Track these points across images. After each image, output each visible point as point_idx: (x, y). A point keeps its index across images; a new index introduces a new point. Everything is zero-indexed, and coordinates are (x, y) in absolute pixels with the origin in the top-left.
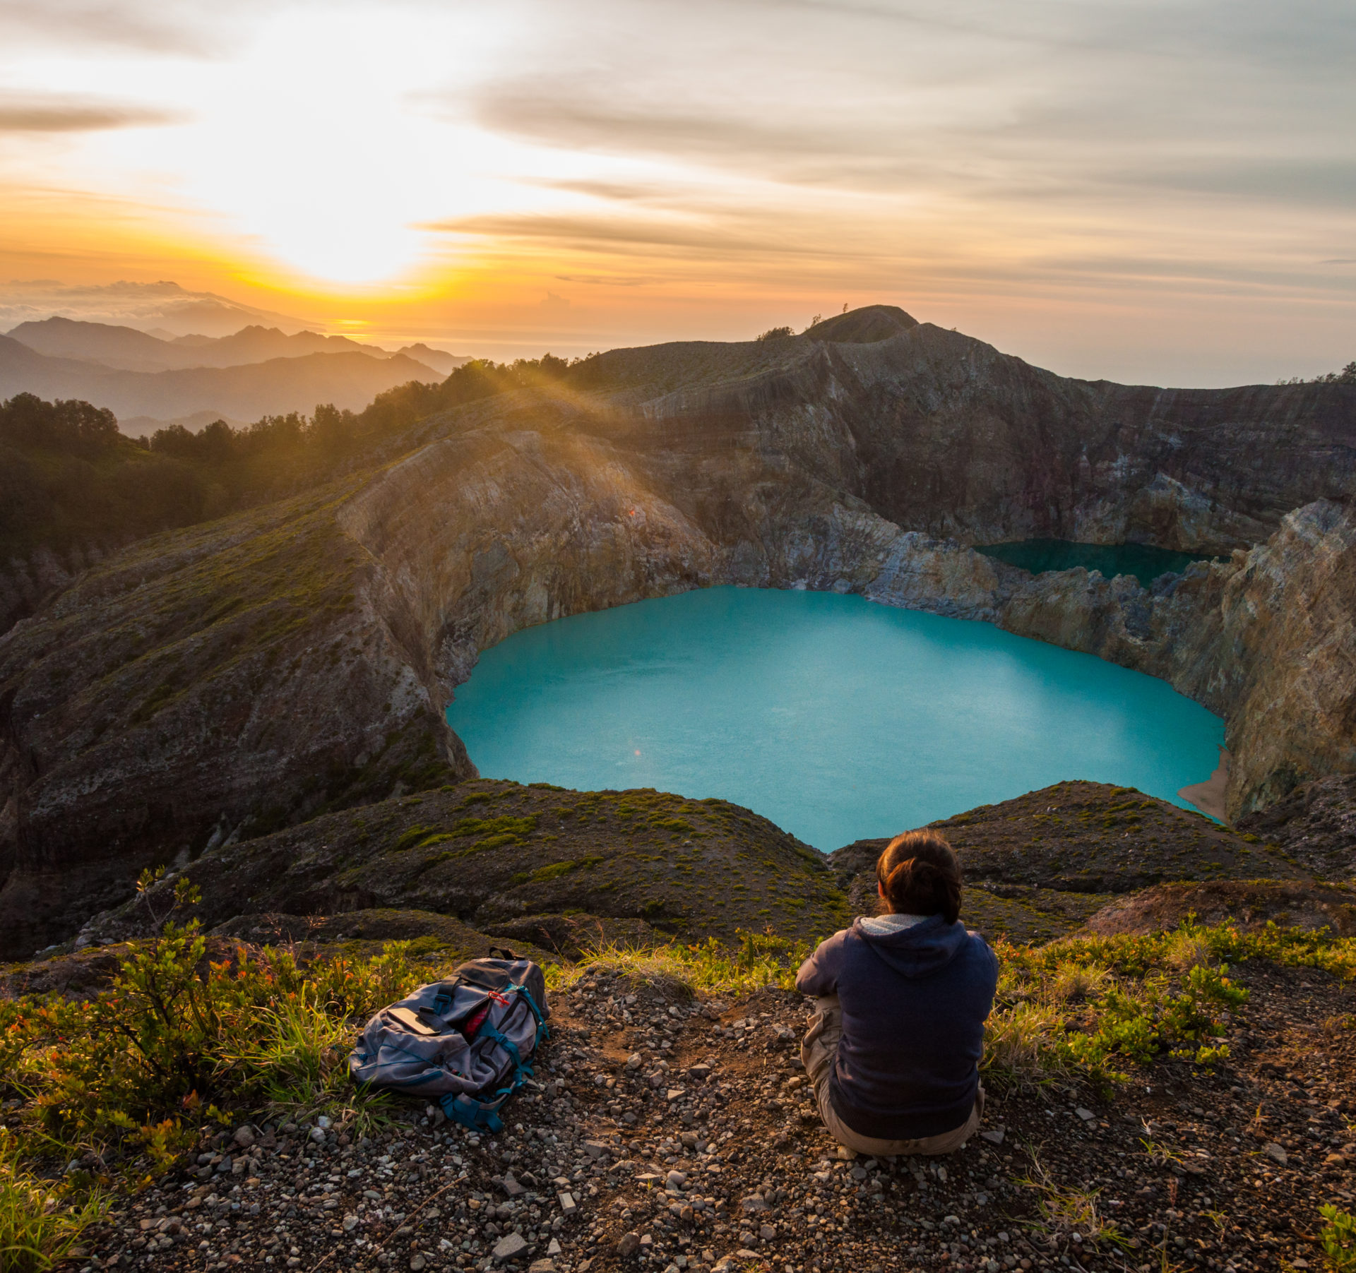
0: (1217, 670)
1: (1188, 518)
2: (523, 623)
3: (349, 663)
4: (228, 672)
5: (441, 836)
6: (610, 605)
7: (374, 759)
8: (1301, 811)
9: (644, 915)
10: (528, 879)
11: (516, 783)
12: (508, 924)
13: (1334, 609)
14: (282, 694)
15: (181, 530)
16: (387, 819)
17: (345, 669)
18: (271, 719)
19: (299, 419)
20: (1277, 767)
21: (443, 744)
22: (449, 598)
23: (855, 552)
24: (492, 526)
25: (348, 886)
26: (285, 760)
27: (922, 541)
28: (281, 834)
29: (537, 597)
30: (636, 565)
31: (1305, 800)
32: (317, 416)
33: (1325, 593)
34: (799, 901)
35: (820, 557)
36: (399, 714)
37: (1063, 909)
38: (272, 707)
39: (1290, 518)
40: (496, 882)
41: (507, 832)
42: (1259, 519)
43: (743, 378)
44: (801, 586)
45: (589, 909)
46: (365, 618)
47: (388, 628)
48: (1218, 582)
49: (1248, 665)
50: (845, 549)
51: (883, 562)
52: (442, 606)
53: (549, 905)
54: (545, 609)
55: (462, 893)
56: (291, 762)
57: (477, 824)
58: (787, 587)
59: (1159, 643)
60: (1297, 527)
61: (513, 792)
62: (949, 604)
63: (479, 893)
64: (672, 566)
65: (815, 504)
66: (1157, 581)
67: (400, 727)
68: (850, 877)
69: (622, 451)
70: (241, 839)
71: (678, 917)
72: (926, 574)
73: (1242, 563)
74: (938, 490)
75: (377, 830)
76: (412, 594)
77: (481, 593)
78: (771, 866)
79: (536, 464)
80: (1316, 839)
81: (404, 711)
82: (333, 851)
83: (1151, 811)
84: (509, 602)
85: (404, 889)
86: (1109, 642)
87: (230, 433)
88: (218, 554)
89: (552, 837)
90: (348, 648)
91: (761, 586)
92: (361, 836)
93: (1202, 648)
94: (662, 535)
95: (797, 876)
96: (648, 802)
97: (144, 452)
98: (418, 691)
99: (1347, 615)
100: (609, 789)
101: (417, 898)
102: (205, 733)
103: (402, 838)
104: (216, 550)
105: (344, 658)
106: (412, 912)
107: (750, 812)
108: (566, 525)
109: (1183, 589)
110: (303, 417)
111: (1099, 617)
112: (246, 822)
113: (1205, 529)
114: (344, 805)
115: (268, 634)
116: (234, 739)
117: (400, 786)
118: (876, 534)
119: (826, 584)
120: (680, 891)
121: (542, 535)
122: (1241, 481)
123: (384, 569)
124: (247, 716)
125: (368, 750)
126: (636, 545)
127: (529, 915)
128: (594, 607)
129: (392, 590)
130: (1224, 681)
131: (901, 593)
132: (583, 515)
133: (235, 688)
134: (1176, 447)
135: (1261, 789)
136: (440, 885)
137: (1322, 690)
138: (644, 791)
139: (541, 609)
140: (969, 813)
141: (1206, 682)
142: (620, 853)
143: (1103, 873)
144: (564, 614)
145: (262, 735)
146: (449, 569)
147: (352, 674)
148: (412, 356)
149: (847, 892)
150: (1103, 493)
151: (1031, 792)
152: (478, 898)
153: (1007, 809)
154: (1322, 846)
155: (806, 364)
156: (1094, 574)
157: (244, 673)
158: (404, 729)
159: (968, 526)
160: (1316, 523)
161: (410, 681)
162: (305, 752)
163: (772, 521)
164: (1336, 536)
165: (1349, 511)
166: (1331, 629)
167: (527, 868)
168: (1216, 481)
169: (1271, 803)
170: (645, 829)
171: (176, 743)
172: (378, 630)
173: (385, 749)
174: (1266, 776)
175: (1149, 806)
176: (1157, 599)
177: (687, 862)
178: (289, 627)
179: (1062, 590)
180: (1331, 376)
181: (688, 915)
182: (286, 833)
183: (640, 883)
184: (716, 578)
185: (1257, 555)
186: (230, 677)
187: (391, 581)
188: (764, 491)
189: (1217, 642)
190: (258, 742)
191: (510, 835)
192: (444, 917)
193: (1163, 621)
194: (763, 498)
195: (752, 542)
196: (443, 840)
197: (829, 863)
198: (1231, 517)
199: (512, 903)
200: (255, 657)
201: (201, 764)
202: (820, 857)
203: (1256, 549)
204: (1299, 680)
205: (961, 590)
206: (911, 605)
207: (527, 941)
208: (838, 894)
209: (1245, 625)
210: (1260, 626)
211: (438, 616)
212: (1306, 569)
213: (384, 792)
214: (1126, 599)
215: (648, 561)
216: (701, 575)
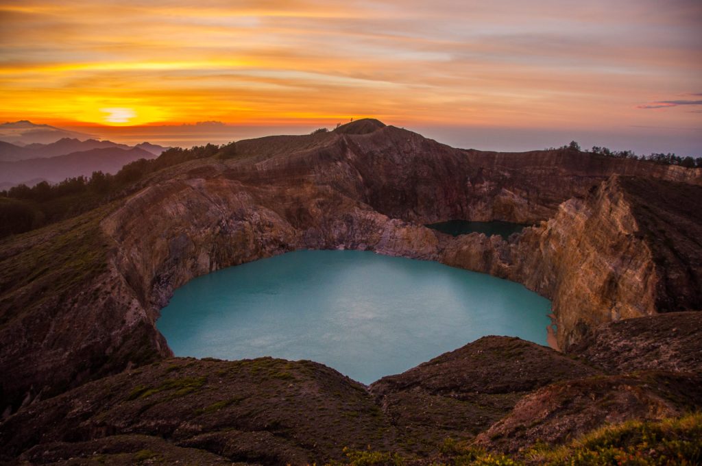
0: (543, 277)
1: (519, 208)
2: (197, 274)
3: (103, 299)
4: (39, 306)
5: (153, 391)
6: (243, 262)
7: (116, 349)
8: (593, 342)
9: (268, 429)
10: (202, 413)
11: (194, 359)
12: (192, 440)
13: (588, 246)
14: (67, 317)
15: (20, 235)
16: (122, 383)
17: (101, 302)
18: (61, 331)
19: (84, 178)
20: (577, 322)
21: (154, 339)
22: (157, 263)
23: (367, 230)
24: (180, 225)
25: (100, 423)
26: (67, 353)
27: (399, 223)
28: (63, 396)
29: (204, 260)
30: (256, 241)
31: (594, 336)
32: (93, 177)
33: (583, 239)
34: (355, 413)
35: (350, 233)
36: (130, 325)
37: (492, 404)
38: (61, 325)
39: (562, 206)
40: (184, 415)
41: (190, 386)
42: (548, 207)
43: (305, 151)
44: (341, 248)
45: (237, 428)
46: (112, 274)
47: (124, 280)
48: (537, 236)
49: (556, 274)
50: (362, 229)
51: (381, 234)
52: (154, 267)
53: (214, 427)
54: (209, 266)
55: (165, 423)
56: (71, 354)
57: (173, 383)
58: (334, 249)
59: (516, 266)
60: (566, 210)
61: (193, 363)
62: (416, 253)
63: (174, 422)
64: (275, 241)
65: (345, 208)
66: (510, 237)
67: (131, 332)
68: (381, 397)
69: (247, 186)
70: (41, 399)
71: (289, 428)
72: (403, 239)
73: (545, 227)
74: (404, 199)
75: (118, 389)
76: (138, 261)
77: (174, 260)
78: (338, 395)
79: (203, 194)
80: (602, 355)
81: (133, 323)
82: (92, 403)
83: (526, 348)
84: (189, 263)
85: (132, 423)
86: (493, 267)
87: (49, 187)
88: (38, 246)
89: (215, 387)
90: (103, 291)
91: (320, 249)
92: (108, 394)
93: (536, 267)
94: (269, 226)
95: (353, 399)
96: (268, 364)
97: (5, 198)
98: (140, 312)
99: (594, 248)
100: (246, 359)
101: (140, 427)
102: (24, 341)
103: (131, 393)
104: (37, 244)
105: (101, 297)
106: (136, 436)
107: (324, 366)
108: (219, 223)
109: (522, 240)
110: (86, 178)
111: (487, 255)
112: (45, 389)
113: (527, 212)
114: (100, 377)
115: (61, 285)
116: (39, 344)
117: (130, 364)
118: (377, 221)
119: (354, 246)
120: (289, 412)
121: (206, 228)
122: (538, 191)
123: (123, 249)
124: (48, 330)
125: (113, 345)
126: (255, 232)
127: (203, 433)
128: (234, 264)
129: (127, 260)
130: (547, 282)
131: (392, 249)
132: (227, 218)
133: (42, 315)
134: (508, 177)
135: (572, 333)
136: (152, 419)
137: (590, 283)
138: (265, 358)
139: (206, 266)
140: (439, 357)
141: (540, 283)
142: (253, 394)
143: (509, 382)
144: (218, 268)
145: (55, 340)
146: (157, 248)
147: (105, 304)
148: (142, 148)
149: (381, 405)
150: (480, 198)
151: (469, 344)
152: (174, 425)
153: (458, 353)
154: (605, 358)
155: (335, 144)
156: (482, 235)
157: (47, 307)
158: (132, 333)
159: (421, 216)
160: (573, 208)
161: (136, 307)
162: (78, 348)
163: (324, 217)
164: (582, 214)
165: (585, 202)
166: (588, 255)
167: (201, 406)
168: (528, 192)
169: (577, 339)
170: (267, 380)
171: (8, 347)
172: (119, 281)
173: (122, 344)
174: (573, 326)
175: (526, 345)
176: (512, 245)
177: (291, 396)
178: (72, 282)
179: (469, 244)
180: (565, 147)
181: (294, 427)
182: (67, 394)
183: (265, 410)
184: (297, 246)
185: (551, 223)
186: (39, 309)
187: (127, 255)
188: (319, 203)
189: (541, 263)
190: (53, 344)
191: (192, 388)
192: (155, 438)
193: (516, 256)
194: (319, 206)
195: (315, 227)
196: (154, 393)
197: (369, 391)
198: (537, 207)
199: (193, 427)
200: (54, 298)
201: (21, 359)
202: (364, 388)
203: (550, 221)
204: (580, 279)
205: (421, 246)
206: (398, 254)
207: (203, 448)
208: (375, 407)
209: (552, 255)
210: (559, 255)
211: (151, 272)
212: (573, 229)
213: (120, 368)
214: (498, 246)
215: (262, 239)
216: (290, 245)
